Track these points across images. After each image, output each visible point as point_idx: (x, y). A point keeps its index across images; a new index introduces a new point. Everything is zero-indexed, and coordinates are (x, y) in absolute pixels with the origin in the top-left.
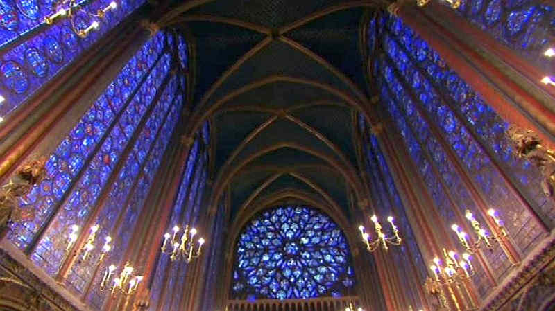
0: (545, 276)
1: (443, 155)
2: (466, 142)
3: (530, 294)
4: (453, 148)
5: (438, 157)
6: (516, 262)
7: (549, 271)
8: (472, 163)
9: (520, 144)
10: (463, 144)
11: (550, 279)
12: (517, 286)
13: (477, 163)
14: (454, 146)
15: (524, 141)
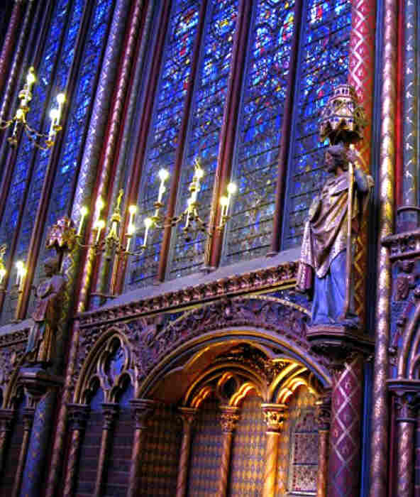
0: (229, 304)
1: (232, 28)
2: (280, 41)
3: (196, 317)
4: (255, 31)
5: (223, 25)
6: (210, 264)
7: (237, 302)
8: (264, 81)
9: (335, 125)
10: (274, 41)
11: (231, 312)
12: (187, 300)
13: (269, 85)
14: (260, 31)
15: (343, 123)
